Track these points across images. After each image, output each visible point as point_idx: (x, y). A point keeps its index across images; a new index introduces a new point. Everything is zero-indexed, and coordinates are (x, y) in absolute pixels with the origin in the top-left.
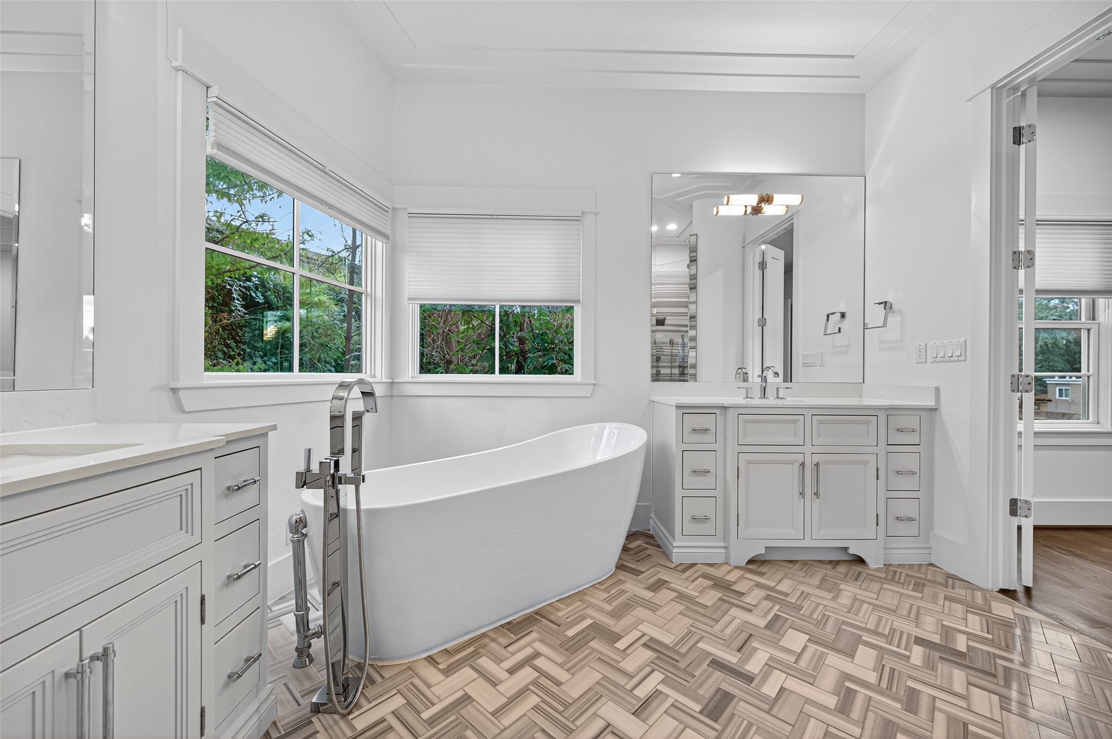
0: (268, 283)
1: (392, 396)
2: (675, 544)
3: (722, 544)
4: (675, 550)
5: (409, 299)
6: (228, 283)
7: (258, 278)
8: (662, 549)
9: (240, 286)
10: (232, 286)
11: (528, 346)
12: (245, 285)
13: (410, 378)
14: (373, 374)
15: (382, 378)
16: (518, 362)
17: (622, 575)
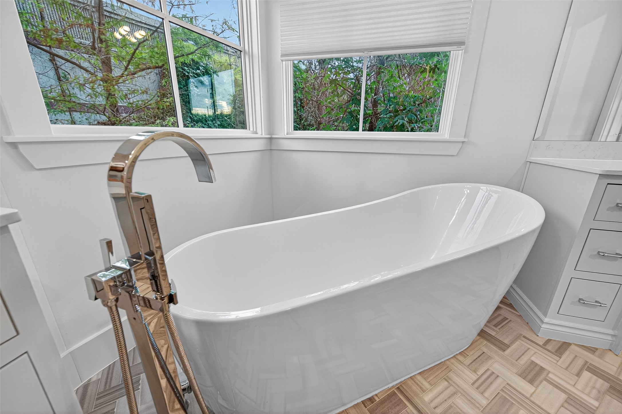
0: (210, 71)
1: (271, 150)
2: (546, 320)
3: (611, 332)
4: (544, 326)
5: (282, 56)
6: (187, 72)
7: (203, 67)
8: (517, 311)
9: (194, 73)
10: (188, 73)
11: (380, 109)
12: (196, 72)
13: (285, 134)
14: (255, 130)
15: (262, 135)
16: (371, 122)
17: (485, 346)
